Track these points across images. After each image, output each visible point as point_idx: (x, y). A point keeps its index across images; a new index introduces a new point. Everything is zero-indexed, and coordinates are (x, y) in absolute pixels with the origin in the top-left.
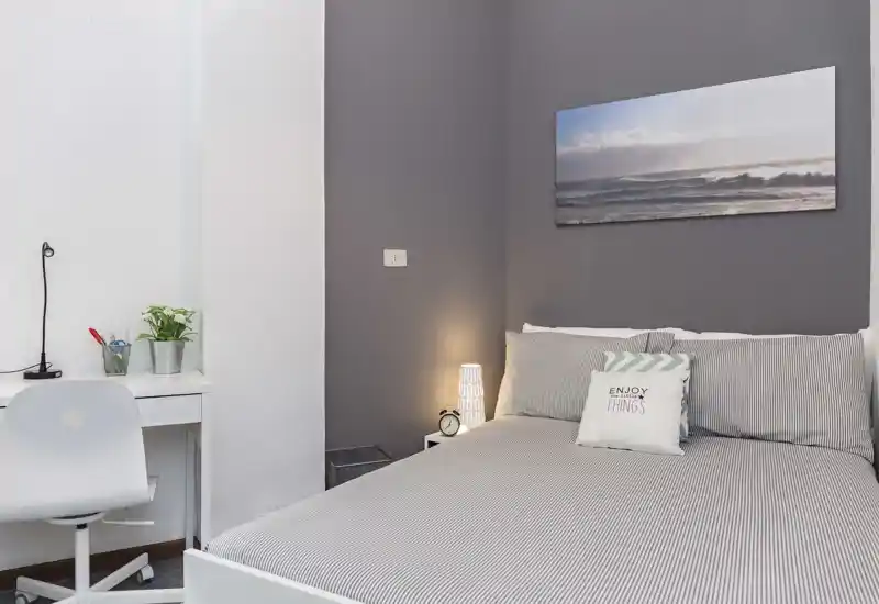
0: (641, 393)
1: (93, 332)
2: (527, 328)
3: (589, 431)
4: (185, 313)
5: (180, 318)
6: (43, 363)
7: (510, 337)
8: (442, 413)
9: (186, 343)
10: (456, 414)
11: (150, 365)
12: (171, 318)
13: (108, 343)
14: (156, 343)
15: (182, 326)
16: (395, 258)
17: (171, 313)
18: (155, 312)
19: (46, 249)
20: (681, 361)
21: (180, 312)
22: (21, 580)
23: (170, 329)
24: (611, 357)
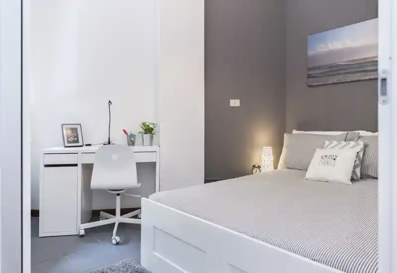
0: (335, 157)
1: (124, 131)
2: (295, 132)
3: (310, 174)
4: (154, 124)
5: (151, 126)
6: (109, 141)
7: (286, 135)
8: (253, 166)
9: (154, 135)
10: (259, 167)
11: (142, 142)
12: (149, 126)
13: (129, 135)
14: (144, 135)
15: (152, 129)
16: (235, 103)
17: (148, 124)
18: (144, 124)
19: (110, 102)
20: (359, 144)
21: (151, 124)
22: (101, 212)
23: (148, 130)
24: (327, 143)
